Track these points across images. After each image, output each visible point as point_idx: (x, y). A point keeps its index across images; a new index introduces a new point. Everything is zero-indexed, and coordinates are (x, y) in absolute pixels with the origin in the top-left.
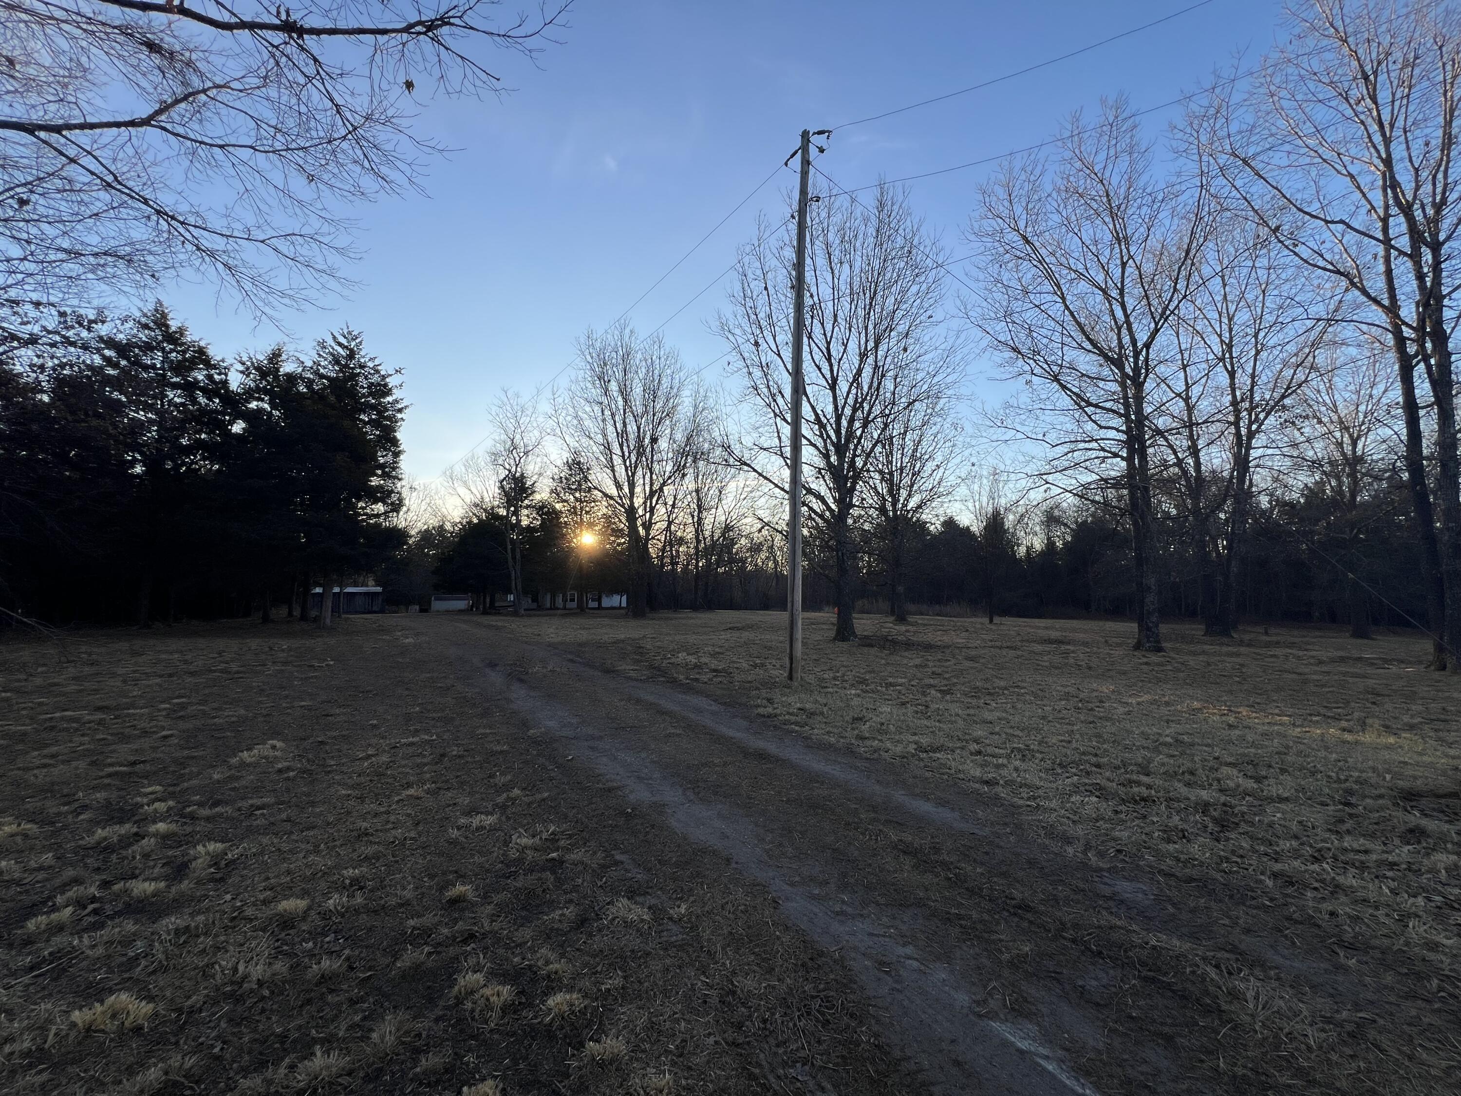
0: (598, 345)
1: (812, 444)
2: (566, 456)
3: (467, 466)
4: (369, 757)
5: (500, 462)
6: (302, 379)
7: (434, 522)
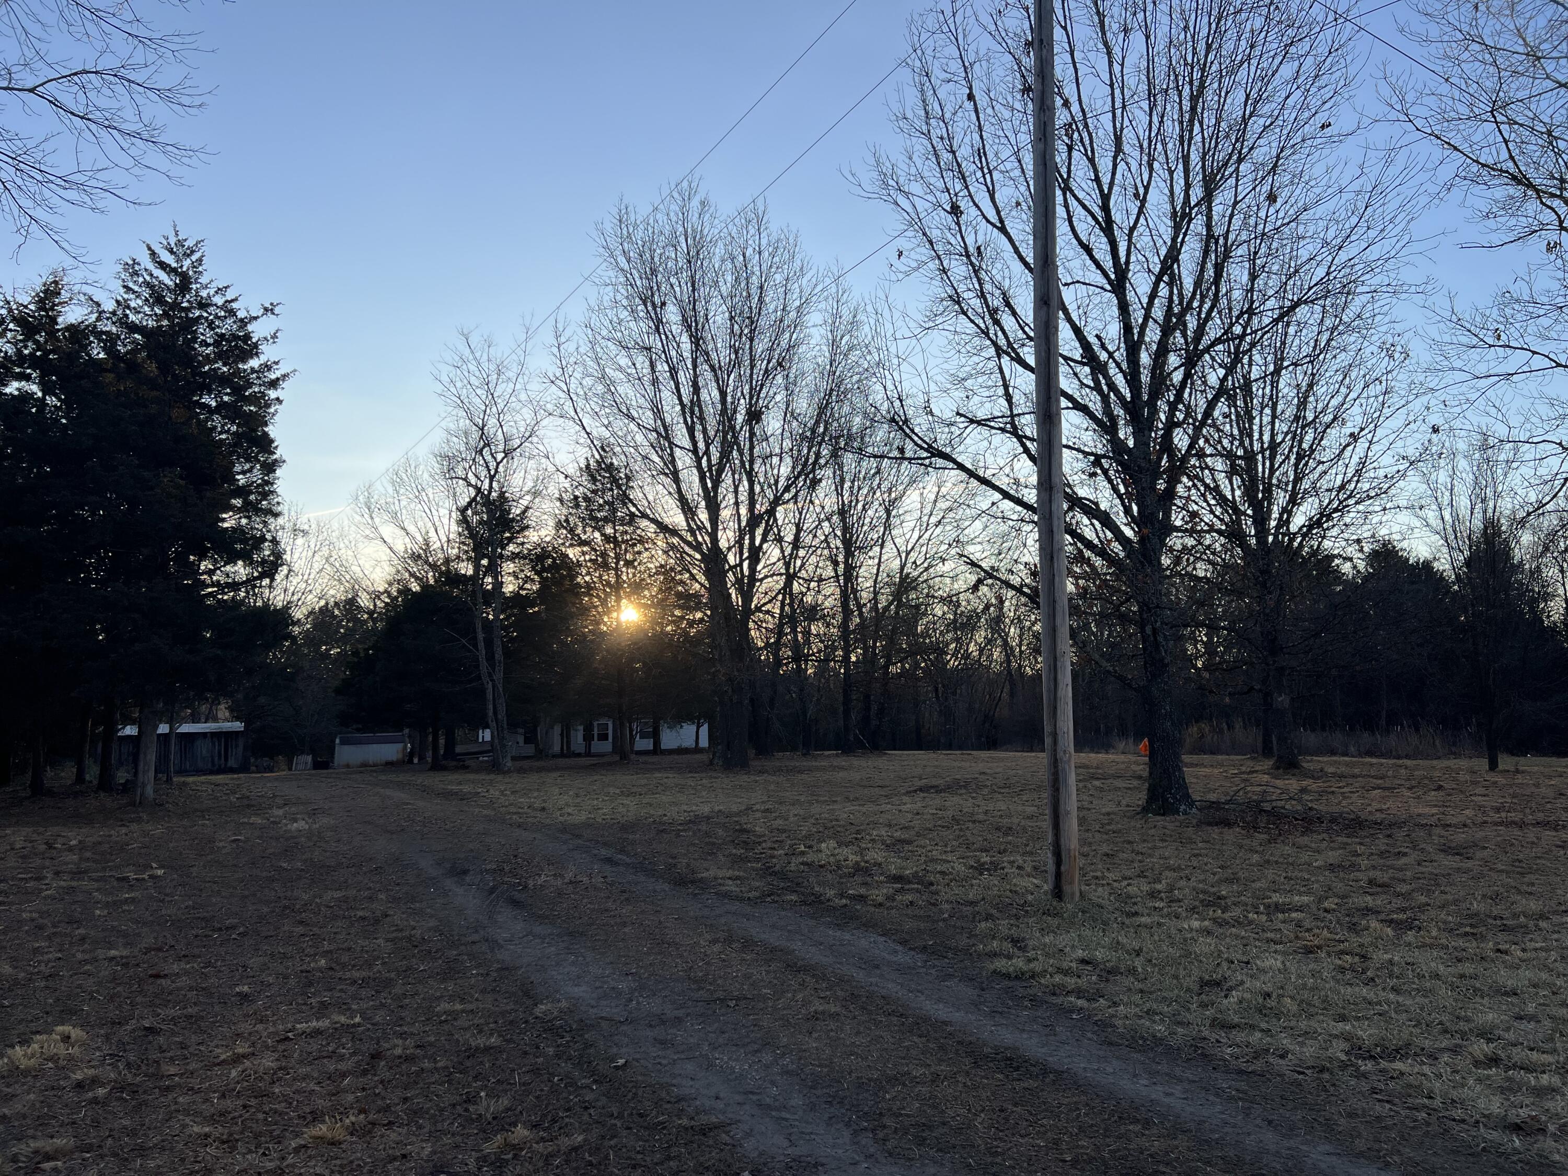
0: (639, 235)
1: (1078, 406)
2: (584, 454)
3: (397, 483)
4: (237, 1059)
5: (460, 472)
6: (98, 334)
7: (337, 593)
